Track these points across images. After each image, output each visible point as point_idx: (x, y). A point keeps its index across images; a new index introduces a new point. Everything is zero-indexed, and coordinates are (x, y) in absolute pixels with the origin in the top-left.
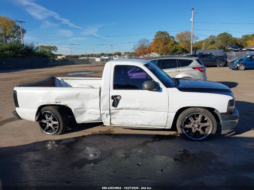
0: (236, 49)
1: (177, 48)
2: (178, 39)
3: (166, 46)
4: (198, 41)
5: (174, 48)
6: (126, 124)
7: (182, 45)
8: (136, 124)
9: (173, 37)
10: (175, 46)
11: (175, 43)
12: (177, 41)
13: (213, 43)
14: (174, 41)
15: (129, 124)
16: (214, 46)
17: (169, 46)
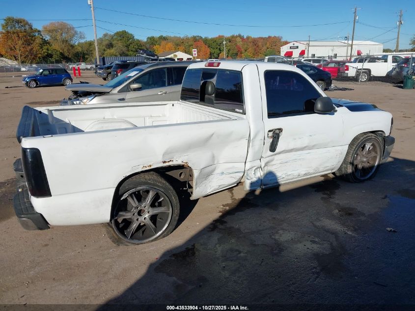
0: (152, 58)
1: (50, 52)
2: (47, 36)
3: (30, 47)
4: (82, 41)
5: (45, 51)
6: (284, 179)
7: (57, 47)
8: (299, 175)
9: (39, 31)
10: (46, 47)
11: (45, 42)
12: (47, 38)
13: (110, 46)
14: (42, 39)
15: (290, 177)
16: (112, 51)
17: (35, 46)
